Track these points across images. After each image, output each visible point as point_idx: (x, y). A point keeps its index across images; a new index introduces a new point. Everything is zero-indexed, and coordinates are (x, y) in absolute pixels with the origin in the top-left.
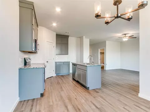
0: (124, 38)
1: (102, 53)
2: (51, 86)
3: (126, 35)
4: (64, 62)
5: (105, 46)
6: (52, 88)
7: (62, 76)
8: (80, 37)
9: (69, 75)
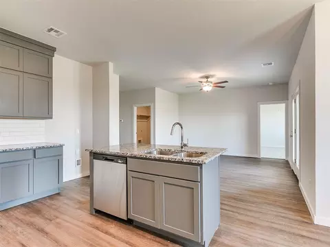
4: (36, 151)
8: (93, 65)
9: (58, 194)
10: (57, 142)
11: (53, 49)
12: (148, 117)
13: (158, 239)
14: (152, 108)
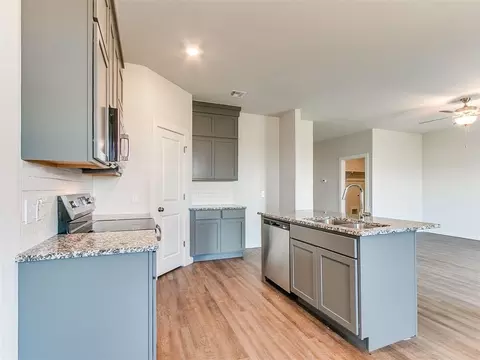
0: (461, 113)
1: (357, 176)
2: (179, 318)
3: (469, 104)
4: (222, 211)
5: (369, 149)
6: (185, 331)
7: (218, 264)
8: (280, 115)
9: (241, 258)
10: (240, 205)
11: (238, 109)
12: (361, 175)
13: (318, 322)
14: (367, 161)
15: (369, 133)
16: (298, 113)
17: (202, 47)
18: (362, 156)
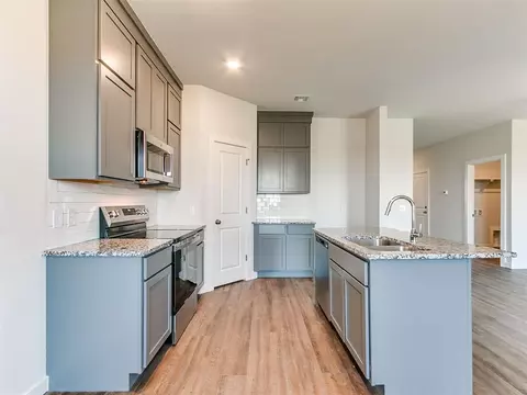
4: (287, 226)
8: (365, 116)
9: (310, 279)
11: (310, 115)
14: (504, 165)
15: (507, 125)
16: (383, 111)
17: (244, 60)
18: (495, 158)
